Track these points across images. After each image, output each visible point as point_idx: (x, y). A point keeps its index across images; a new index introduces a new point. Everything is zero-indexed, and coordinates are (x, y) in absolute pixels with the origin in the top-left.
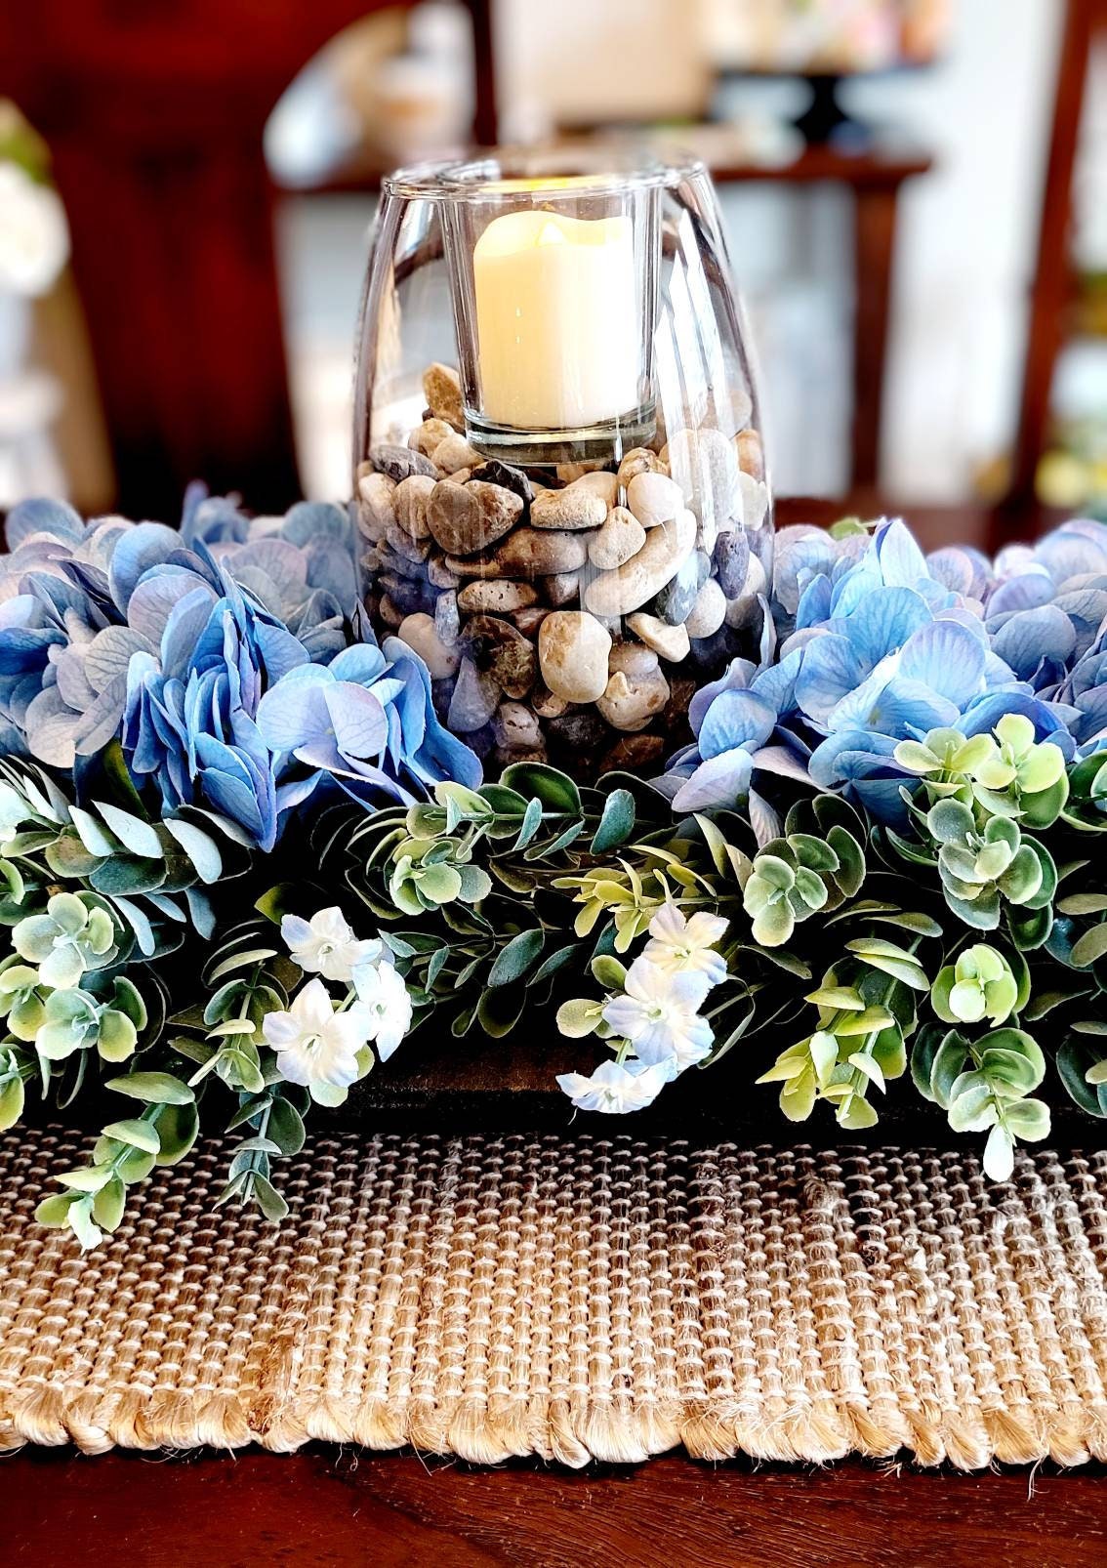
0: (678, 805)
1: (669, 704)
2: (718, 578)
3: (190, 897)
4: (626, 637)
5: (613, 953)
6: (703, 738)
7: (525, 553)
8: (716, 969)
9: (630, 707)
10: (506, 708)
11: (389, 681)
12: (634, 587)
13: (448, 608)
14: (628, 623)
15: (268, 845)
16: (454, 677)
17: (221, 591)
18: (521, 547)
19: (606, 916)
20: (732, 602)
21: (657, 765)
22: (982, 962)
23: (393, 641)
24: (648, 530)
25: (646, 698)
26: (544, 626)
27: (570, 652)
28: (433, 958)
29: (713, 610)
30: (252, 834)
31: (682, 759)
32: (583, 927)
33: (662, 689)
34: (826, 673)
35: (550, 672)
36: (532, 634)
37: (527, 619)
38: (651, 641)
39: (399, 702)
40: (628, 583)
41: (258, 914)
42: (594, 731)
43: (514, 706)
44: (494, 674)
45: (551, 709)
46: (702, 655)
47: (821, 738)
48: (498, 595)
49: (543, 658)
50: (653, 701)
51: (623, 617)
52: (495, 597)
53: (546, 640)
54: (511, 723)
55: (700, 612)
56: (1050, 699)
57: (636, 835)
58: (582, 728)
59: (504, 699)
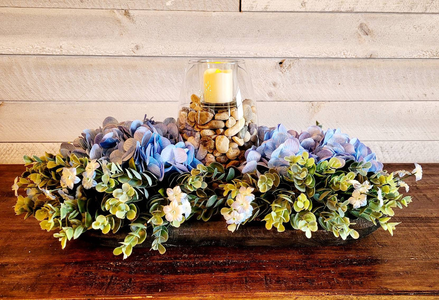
0: (243, 172)
1: (240, 154)
2: (249, 131)
3: (145, 189)
4: (232, 141)
5: (232, 198)
6: (247, 159)
7: (214, 124)
8: (253, 197)
9: (233, 154)
10: (209, 154)
11: (186, 149)
12: (234, 131)
13: (198, 135)
14: (233, 138)
15: (161, 180)
16: (198, 149)
17: (153, 132)
18: (213, 123)
19: (230, 192)
20: (251, 136)
21: (239, 165)
22: (303, 198)
23: (186, 142)
24: (237, 121)
25: (236, 153)
26: (217, 138)
27: (222, 143)
28: (195, 201)
29: (248, 137)
30: (158, 177)
31: (243, 164)
32: (225, 194)
33: (238, 151)
34: (270, 149)
35: (218, 147)
36: (214, 139)
37: (213, 137)
38: (237, 141)
39: (188, 153)
40: (233, 130)
41: (159, 194)
42: (226, 159)
43: (210, 154)
44: (206, 147)
45: (217, 155)
46: (246, 145)
47: (269, 159)
48: (208, 132)
49: (216, 144)
50: (237, 153)
51: (232, 137)
52: (207, 133)
53: (217, 141)
54: (209, 157)
55: (245, 137)
56: (312, 154)
57: (235, 177)
58: (223, 158)
59: (208, 153)
